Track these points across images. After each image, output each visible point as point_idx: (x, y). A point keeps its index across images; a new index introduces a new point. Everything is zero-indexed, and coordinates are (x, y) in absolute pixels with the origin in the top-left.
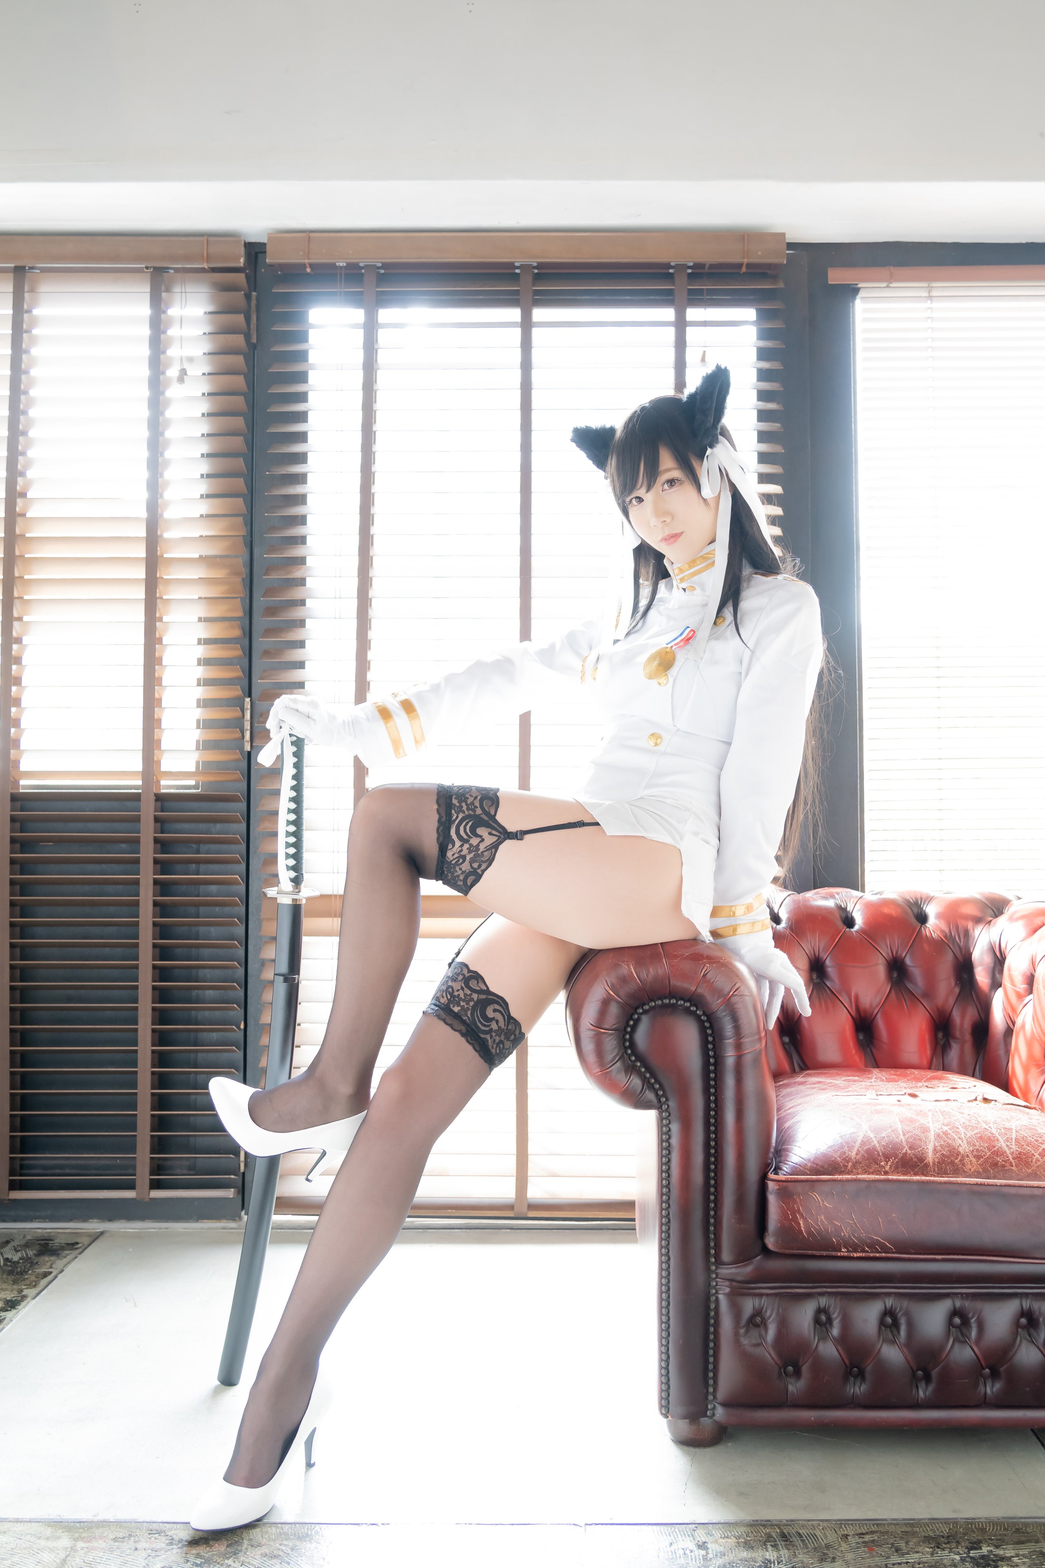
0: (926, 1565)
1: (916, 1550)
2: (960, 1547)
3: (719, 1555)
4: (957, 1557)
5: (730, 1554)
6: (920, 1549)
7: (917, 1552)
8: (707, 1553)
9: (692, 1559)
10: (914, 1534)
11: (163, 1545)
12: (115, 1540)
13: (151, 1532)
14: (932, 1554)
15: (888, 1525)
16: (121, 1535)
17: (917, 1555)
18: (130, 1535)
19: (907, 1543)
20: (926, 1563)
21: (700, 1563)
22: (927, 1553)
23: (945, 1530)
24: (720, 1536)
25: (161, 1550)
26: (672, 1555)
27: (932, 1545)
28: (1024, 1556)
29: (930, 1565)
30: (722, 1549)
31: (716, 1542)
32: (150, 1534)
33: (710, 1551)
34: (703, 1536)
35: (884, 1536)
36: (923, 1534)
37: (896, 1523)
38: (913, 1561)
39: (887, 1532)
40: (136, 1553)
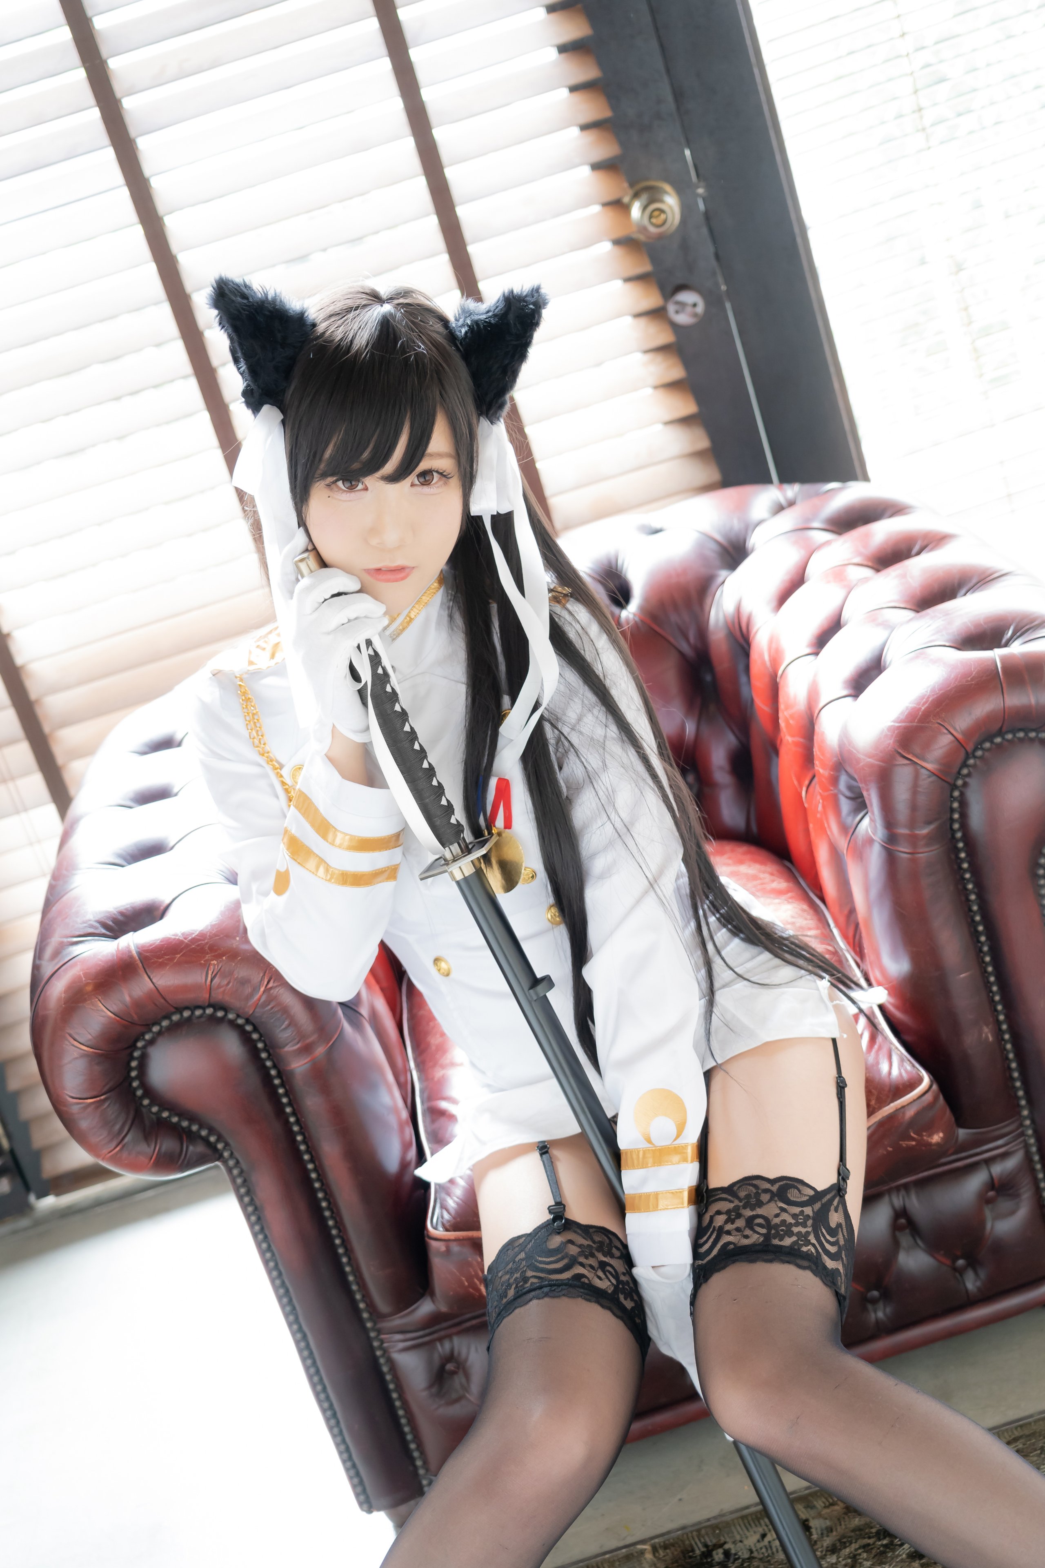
3: (825, 1532)
5: (839, 1528)
15: (1036, 1422)
24: (823, 1505)
26: (767, 1551)
30: (828, 1523)
31: (819, 1515)
33: (813, 1531)
34: (802, 1512)
35: (1030, 1440)
39: (1033, 1434)
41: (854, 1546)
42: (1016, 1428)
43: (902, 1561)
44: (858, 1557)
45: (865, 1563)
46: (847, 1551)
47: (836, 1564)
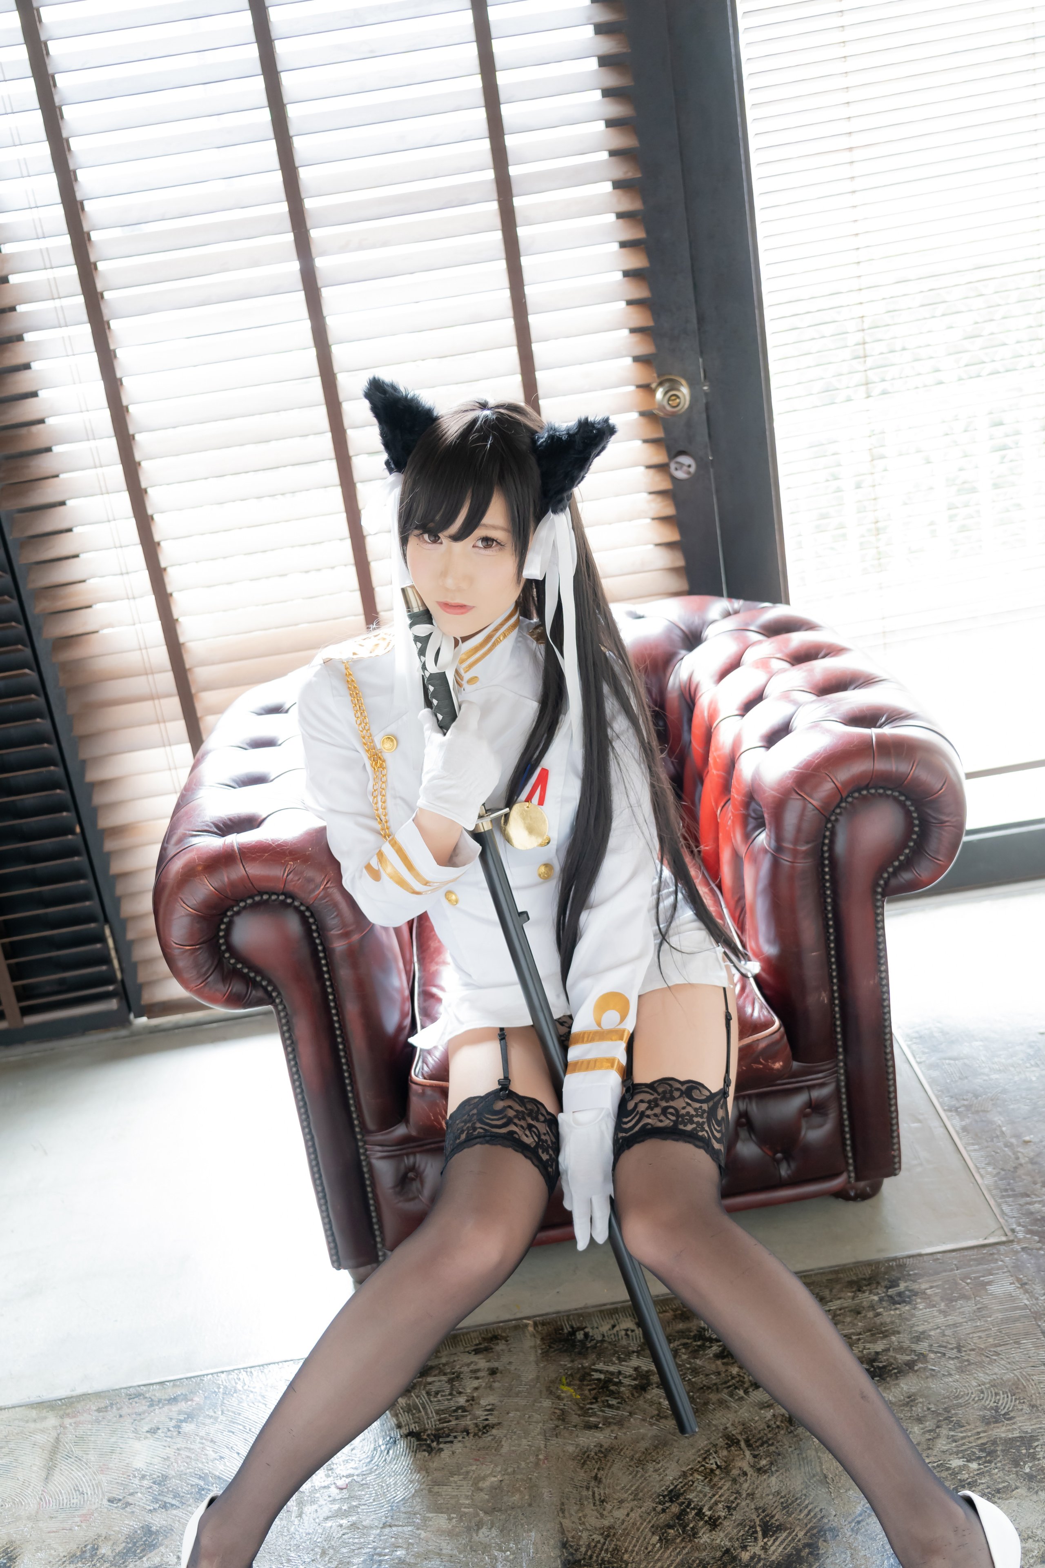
0: (847, 1310)
1: (839, 1296)
2: (879, 1287)
4: (876, 1298)
6: (842, 1295)
7: (840, 1298)
9: (633, 1339)
10: (837, 1281)
11: (145, 1408)
12: (99, 1410)
13: (131, 1397)
14: (853, 1298)
15: (816, 1275)
16: (103, 1405)
17: (839, 1302)
18: (112, 1404)
19: (831, 1291)
20: (847, 1307)
22: (849, 1297)
23: (868, 1272)
25: (144, 1412)
27: (854, 1290)
28: (937, 1286)
29: (850, 1309)
32: (129, 1399)
36: (847, 1279)
38: (835, 1308)
40: (122, 1420)
41: (677, 1343)
43: (710, 1358)
44: (678, 1351)
45: (683, 1356)
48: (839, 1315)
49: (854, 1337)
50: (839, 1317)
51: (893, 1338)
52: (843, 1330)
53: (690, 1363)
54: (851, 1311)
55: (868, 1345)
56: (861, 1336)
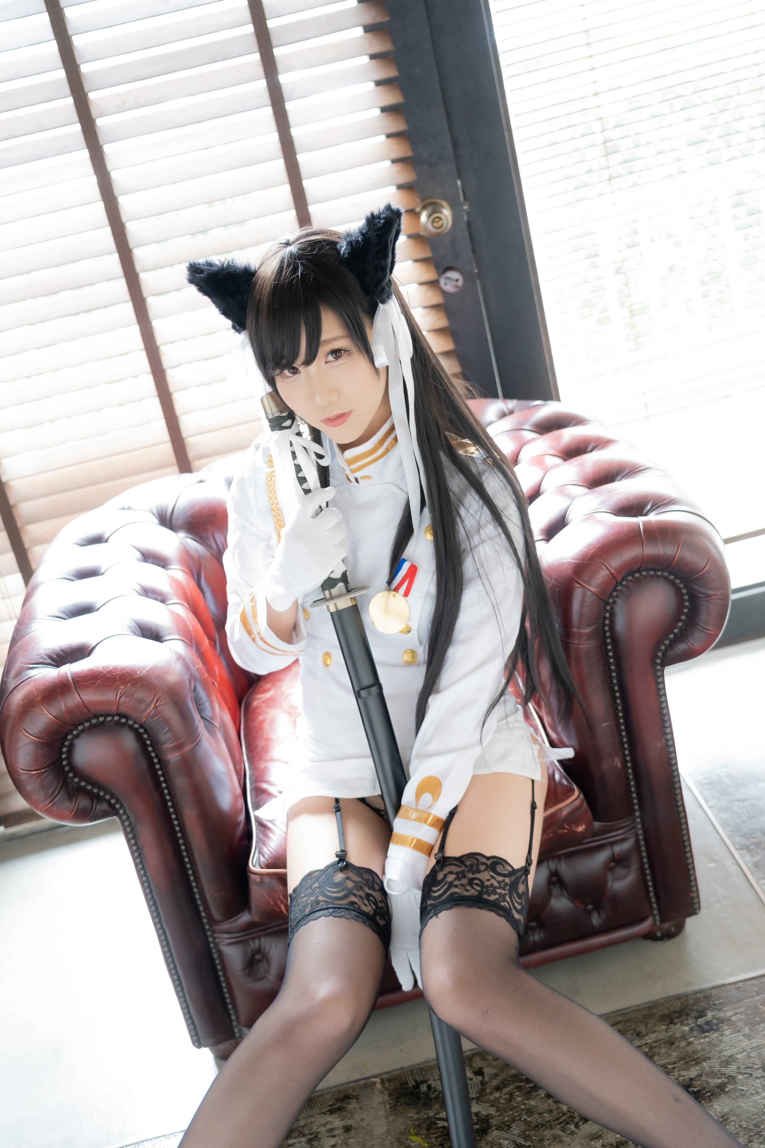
0: (661, 1042)
1: (654, 1030)
2: (689, 1018)
3: (493, 1077)
4: (687, 1029)
5: (502, 1074)
6: (657, 1028)
7: (654, 1032)
8: (484, 1077)
10: (652, 1016)
14: (667, 1031)
17: (654, 1035)
19: (646, 1025)
20: (661, 1040)
21: (478, 1088)
22: (663, 1030)
23: (678, 1005)
24: (492, 1058)
27: (666, 1023)
28: (740, 1013)
29: (664, 1041)
30: (495, 1071)
31: (490, 1065)
33: (486, 1075)
34: (479, 1063)
35: (627, 1024)
36: (659, 1014)
37: (638, 1009)
38: (650, 1041)
41: (511, 1087)
42: (619, 1015)
43: (542, 1098)
44: (513, 1094)
46: (506, 1090)
47: (499, 1098)
48: (655, 1047)
49: (670, 1067)
50: (655, 1050)
51: (705, 1064)
52: (660, 1061)
53: (524, 1104)
54: (665, 1043)
55: (683, 1073)
56: (676, 1065)
